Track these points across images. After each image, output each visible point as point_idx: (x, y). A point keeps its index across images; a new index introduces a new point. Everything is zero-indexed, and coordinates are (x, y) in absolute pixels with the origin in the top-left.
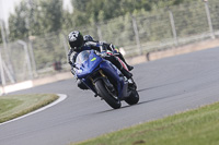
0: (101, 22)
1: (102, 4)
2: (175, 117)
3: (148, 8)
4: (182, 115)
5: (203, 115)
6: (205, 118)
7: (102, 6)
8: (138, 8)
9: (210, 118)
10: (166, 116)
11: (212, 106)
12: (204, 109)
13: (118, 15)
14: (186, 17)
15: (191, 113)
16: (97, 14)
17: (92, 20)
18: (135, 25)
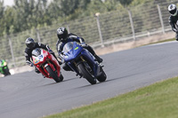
0: (12, 35)
1: (13, 20)
2: (73, 111)
3: (49, 23)
4: (78, 110)
5: (95, 110)
6: (97, 112)
7: (12, 22)
8: (42, 23)
9: (101, 112)
10: (65, 110)
11: (103, 102)
12: (96, 105)
13: (25, 29)
14: (80, 30)
15: (85, 108)
16: (8, 28)
17: (4, 33)
18: (38, 37)
